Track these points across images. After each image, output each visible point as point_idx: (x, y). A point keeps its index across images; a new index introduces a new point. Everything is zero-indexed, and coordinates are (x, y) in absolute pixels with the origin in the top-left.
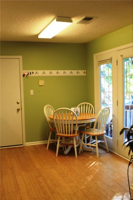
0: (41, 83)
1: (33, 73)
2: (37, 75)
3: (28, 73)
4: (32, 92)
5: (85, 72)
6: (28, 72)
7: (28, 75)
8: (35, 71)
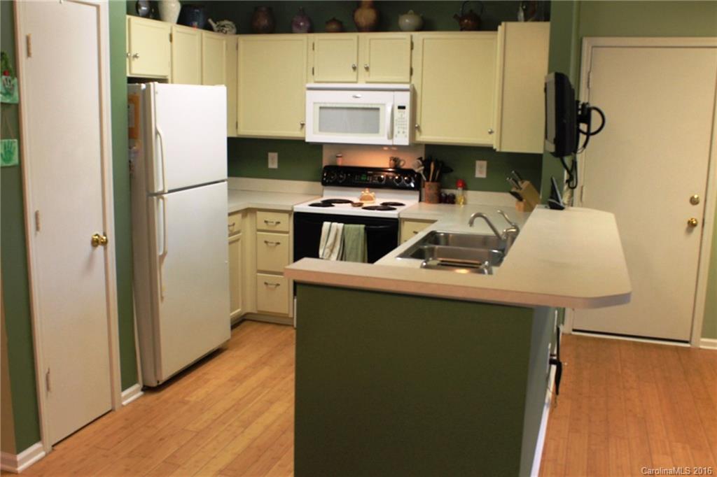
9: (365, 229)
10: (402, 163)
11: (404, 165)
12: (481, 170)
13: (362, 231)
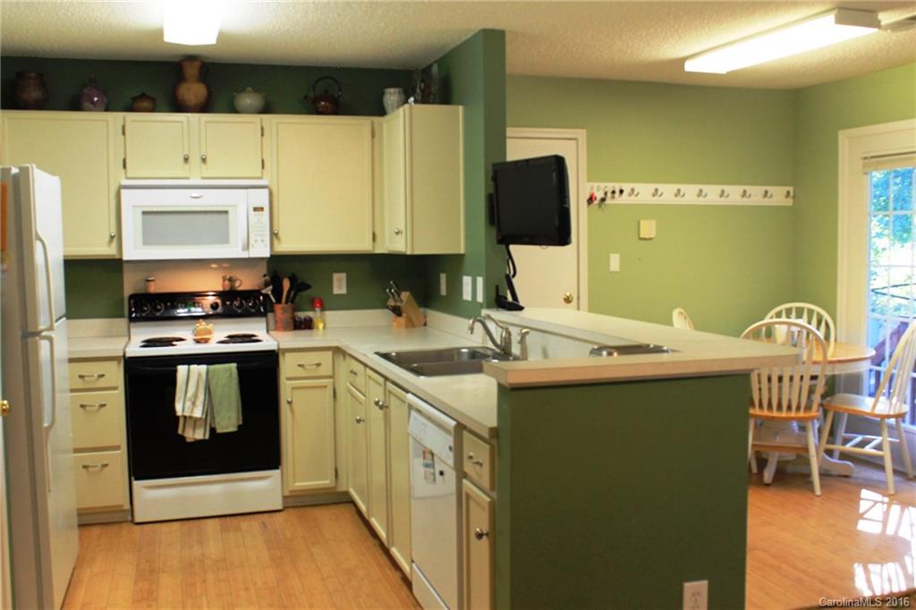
0: (648, 228)
1: (621, 191)
2: (633, 200)
3: (606, 193)
4: (615, 262)
5: (792, 194)
6: (606, 187)
7: (603, 200)
8: (627, 187)
9: (238, 368)
10: (237, 284)
11: (239, 286)
12: (340, 285)
13: (235, 371)
